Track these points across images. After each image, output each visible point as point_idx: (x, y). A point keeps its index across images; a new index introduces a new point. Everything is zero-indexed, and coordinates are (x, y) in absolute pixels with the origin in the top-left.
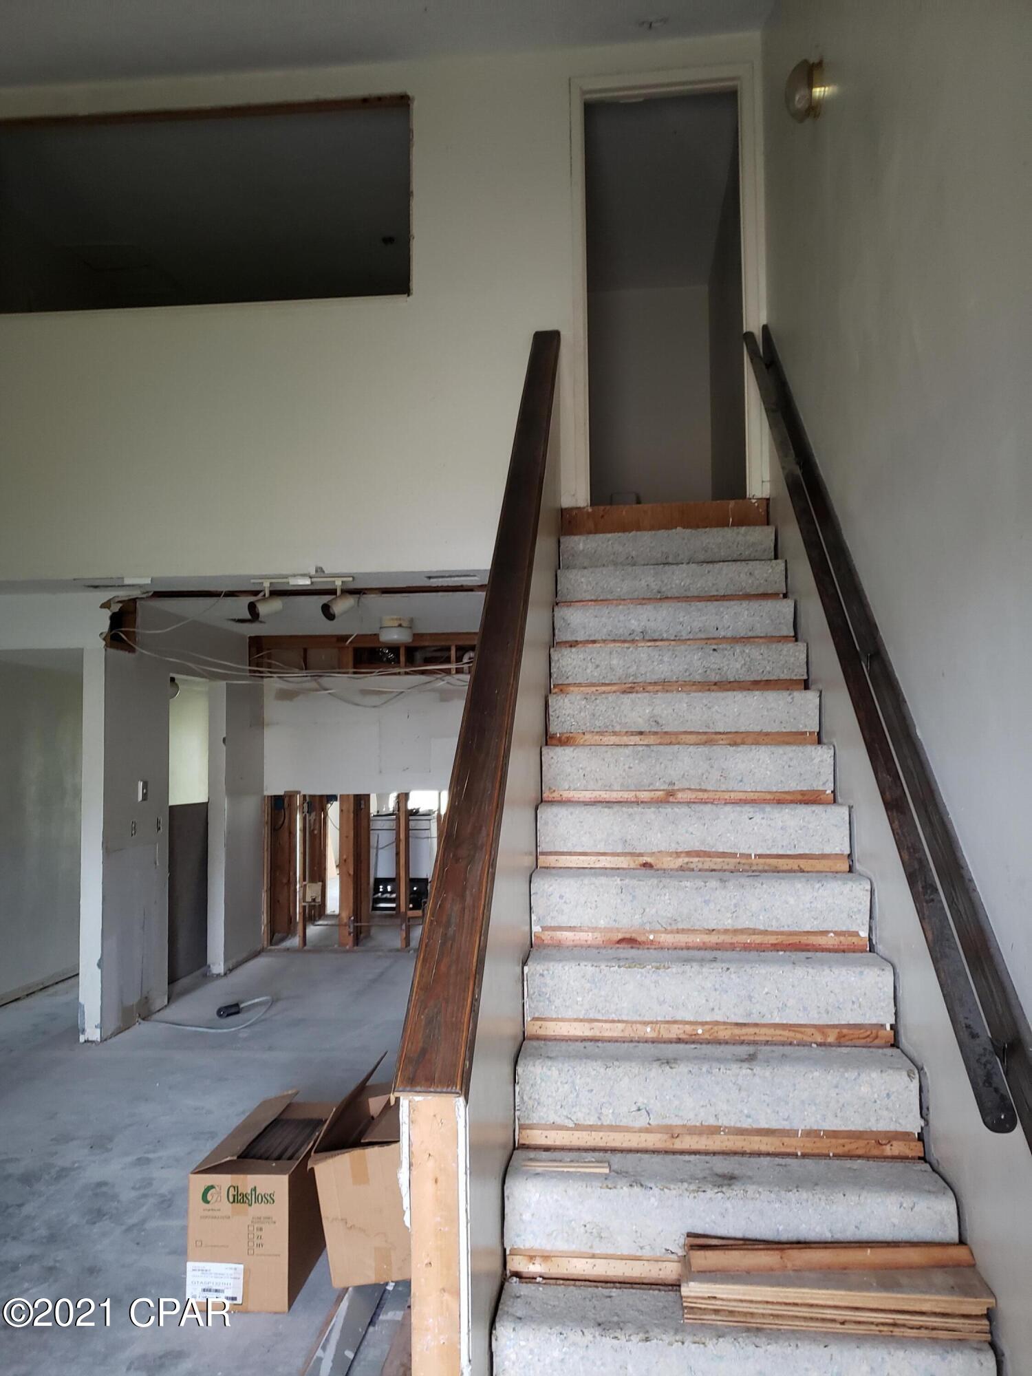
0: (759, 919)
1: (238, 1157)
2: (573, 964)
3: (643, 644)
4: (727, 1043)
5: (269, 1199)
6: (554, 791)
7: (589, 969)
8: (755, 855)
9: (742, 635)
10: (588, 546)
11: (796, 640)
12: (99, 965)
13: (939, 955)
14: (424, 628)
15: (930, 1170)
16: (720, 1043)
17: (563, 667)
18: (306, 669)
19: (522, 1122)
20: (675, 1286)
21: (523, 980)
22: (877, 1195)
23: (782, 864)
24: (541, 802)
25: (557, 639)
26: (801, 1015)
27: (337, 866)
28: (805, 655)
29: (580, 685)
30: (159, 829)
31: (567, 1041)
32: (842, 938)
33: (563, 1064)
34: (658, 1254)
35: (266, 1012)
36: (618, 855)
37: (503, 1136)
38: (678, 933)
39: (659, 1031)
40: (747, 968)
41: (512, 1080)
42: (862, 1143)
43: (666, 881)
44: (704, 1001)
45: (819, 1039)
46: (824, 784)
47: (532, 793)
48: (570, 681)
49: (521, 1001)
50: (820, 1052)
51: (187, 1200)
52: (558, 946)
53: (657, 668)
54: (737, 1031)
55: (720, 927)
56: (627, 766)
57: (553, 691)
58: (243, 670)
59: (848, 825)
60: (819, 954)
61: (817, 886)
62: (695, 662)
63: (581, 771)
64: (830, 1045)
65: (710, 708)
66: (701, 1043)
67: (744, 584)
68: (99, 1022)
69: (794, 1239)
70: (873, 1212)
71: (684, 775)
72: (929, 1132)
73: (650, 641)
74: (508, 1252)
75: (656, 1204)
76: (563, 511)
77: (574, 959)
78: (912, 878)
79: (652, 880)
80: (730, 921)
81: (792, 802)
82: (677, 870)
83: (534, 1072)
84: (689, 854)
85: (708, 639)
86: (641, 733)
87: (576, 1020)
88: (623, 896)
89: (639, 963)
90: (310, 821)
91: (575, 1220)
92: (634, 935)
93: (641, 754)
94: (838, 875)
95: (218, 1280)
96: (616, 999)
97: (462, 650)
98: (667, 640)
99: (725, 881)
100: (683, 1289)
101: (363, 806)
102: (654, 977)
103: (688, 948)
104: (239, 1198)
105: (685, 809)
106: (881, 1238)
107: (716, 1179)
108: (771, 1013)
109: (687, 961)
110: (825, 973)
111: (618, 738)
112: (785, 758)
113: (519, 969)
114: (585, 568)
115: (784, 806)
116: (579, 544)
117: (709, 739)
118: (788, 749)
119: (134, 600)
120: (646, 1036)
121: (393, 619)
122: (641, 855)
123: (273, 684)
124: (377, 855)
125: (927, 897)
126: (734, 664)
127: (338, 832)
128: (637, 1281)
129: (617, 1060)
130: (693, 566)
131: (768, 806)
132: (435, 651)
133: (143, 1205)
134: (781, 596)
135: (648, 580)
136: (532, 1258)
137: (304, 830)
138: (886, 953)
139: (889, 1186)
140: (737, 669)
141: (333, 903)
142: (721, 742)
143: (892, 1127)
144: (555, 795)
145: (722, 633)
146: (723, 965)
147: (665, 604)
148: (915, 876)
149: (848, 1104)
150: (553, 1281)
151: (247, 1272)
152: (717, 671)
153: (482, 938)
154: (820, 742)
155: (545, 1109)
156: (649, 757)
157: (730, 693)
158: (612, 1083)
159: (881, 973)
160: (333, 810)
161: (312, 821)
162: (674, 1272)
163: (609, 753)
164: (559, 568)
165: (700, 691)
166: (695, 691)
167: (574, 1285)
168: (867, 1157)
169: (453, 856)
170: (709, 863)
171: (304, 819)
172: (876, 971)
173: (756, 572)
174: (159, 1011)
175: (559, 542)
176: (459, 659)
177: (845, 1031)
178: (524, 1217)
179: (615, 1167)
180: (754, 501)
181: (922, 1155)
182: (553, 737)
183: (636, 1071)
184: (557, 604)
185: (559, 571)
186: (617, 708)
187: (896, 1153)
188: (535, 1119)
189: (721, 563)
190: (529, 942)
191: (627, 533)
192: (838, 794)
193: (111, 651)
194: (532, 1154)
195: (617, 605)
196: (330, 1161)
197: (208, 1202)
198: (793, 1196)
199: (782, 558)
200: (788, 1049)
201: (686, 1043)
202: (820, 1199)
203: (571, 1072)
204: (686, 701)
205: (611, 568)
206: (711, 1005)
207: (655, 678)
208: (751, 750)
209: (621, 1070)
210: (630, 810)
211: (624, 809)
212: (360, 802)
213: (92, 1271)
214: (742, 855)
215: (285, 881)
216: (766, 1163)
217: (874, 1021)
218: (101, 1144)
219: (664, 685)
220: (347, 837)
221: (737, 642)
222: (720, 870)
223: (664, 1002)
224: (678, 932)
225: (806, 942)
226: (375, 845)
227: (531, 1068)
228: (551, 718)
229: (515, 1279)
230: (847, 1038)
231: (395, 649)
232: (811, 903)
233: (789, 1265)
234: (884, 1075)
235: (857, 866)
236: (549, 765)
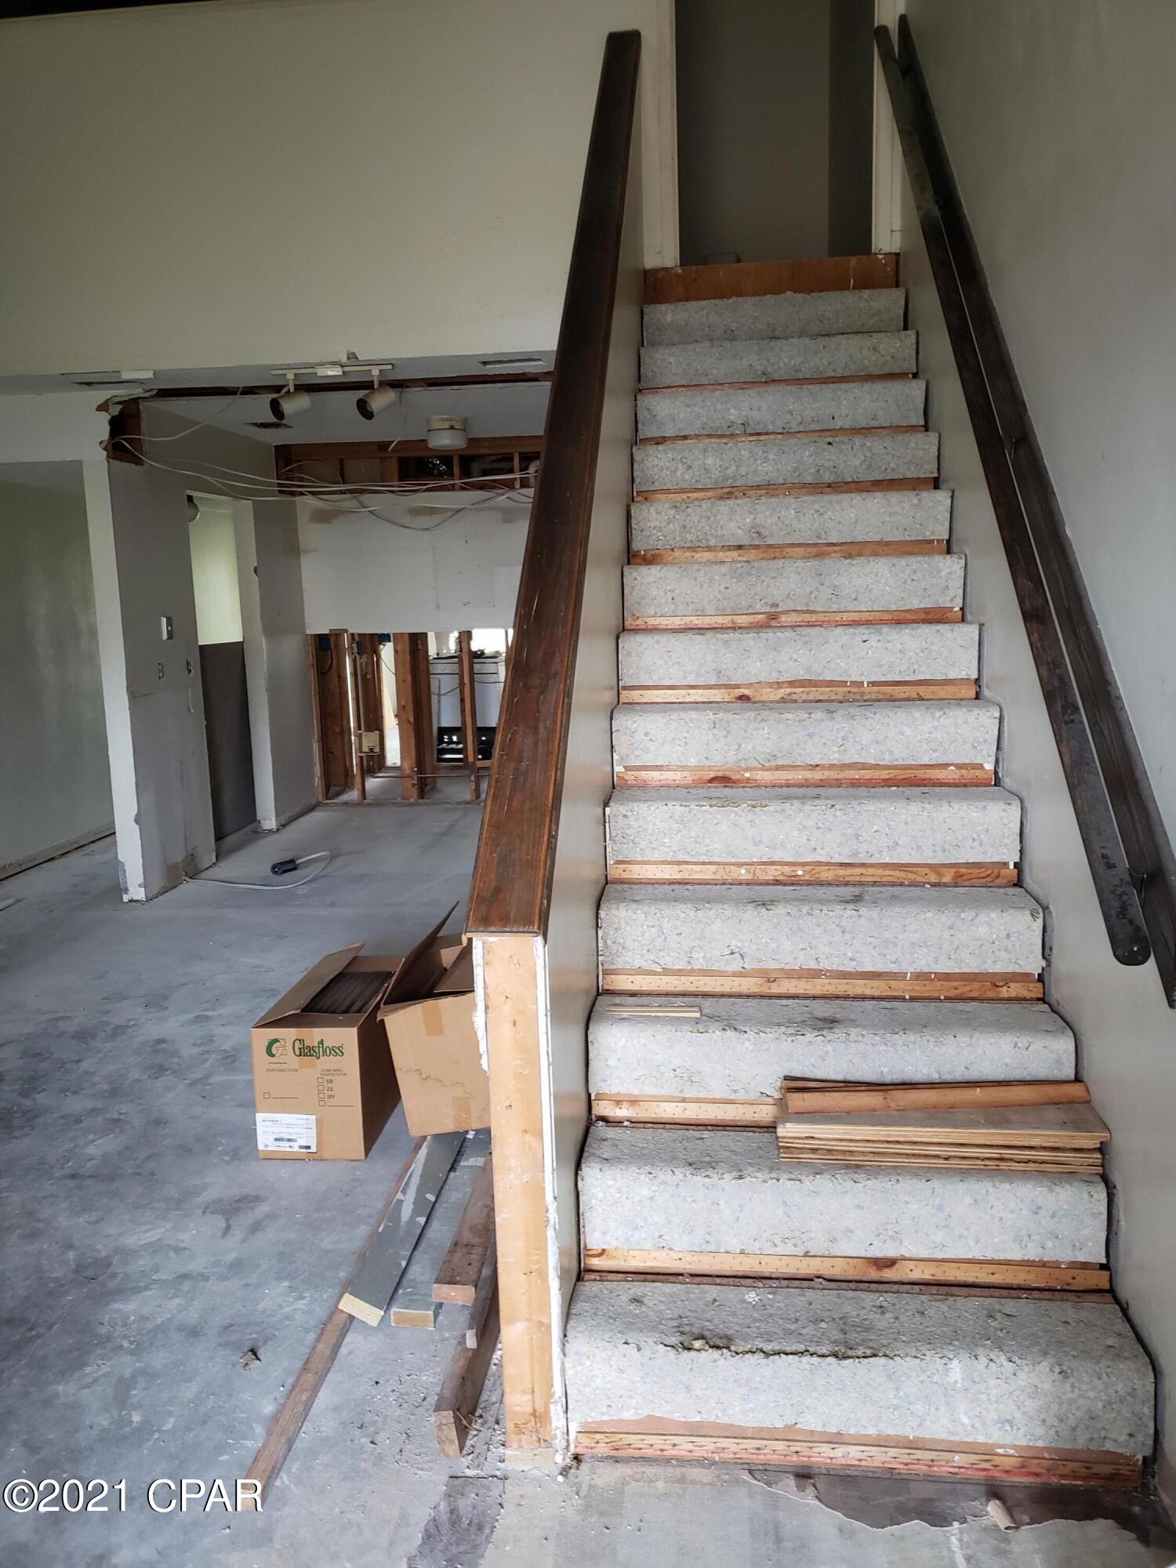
0: (870, 753)
1: (302, 1011)
2: (660, 804)
3: (744, 439)
4: (829, 884)
5: (338, 1051)
6: (638, 618)
7: (678, 809)
8: (868, 683)
9: (862, 425)
10: (679, 317)
11: (927, 430)
12: (137, 821)
13: (1076, 783)
14: (483, 430)
15: (1049, 1010)
16: (822, 885)
17: (648, 468)
18: (344, 483)
19: (606, 967)
20: (771, 1128)
21: (605, 822)
22: (990, 1035)
23: (898, 691)
24: (622, 629)
25: (641, 435)
26: (913, 854)
27: (396, 716)
28: (936, 448)
29: (668, 491)
30: (190, 671)
31: (653, 884)
32: (964, 772)
33: (650, 907)
34: (753, 1098)
35: (325, 867)
36: (711, 687)
37: (585, 983)
38: (777, 770)
39: (755, 874)
40: (854, 804)
41: (595, 926)
42: (976, 985)
43: (764, 714)
44: (805, 841)
45: (933, 878)
46: (952, 600)
47: (613, 622)
48: (657, 486)
49: (603, 844)
50: (934, 892)
51: (250, 1056)
52: (643, 786)
53: (760, 468)
54: (841, 872)
55: (825, 762)
56: (723, 586)
57: (635, 499)
58: (270, 484)
59: (977, 646)
60: (937, 789)
61: (938, 714)
62: (806, 459)
63: (669, 593)
64: (946, 885)
65: (822, 514)
66: (801, 885)
67: (866, 362)
68: (142, 881)
69: (899, 1081)
70: (985, 1053)
71: (789, 594)
72: (1050, 972)
73: (752, 435)
74: (593, 1098)
75: (751, 1048)
76: (646, 274)
77: (661, 798)
78: (1049, 697)
79: (749, 713)
80: (836, 755)
81: (914, 621)
82: (778, 702)
83: (616, 915)
84: (792, 684)
85: (822, 431)
86: (740, 547)
87: (663, 863)
88: (716, 731)
89: (734, 802)
90: (361, 663)
91: (663, 1065)
92: (728, 774)
93: (739, 571)
94: (963, 703)
95: (290, 1130)
96: (708, 841)
97: (527, 459)
98: (773, 433)
99: (832, 712)
100: (779, 1130)
101: (420, 647)
102: (750, 816)
103: (788, 786)
104: (306, 1051)
105: (789, 634)
106: (991, 1078)
107: (816, 1022)
108: (880, 852)
109: (786, 798)
110: (942, 809)
111: (714, 554)
112: (908, 571)
113: (600, 810)
114: (674, 345)
115: (903, 626)
116: (667, 314)
117: (819, 550)
118: (912, 560)
119: (136, 401)
120: (740, 877)
121: (443, 420)
122: (737, 686)
123: (307, 503)
124: (439, 702)
125: (1066, 718)
126: (851, 460)
127: (394, 676)
128: (731, 1123)
129: (708, 902)
130: (806, 340)
131: (885, 626)
132: (498, 461)
133: (206, 1060)
134: (911, 376)
135: (750, 359)
136: (618, 1103)
137: (355, 674)
138: (1014, 787)
139: (1002, 1026)
140: (856, 466)
141: (393, 753)
142: (834, 555)
143: (1010, 969)
144: (639, 622)
145: (839, 424)
146: (828, 801)
147: (772, 388)
148: (1055, 696)
149: (963, 946)
150: (642, 1125)
151: (319, 1123)
152: (832, 470)
153: (559, 772)
154: (949, 551)
155: (630, 954)
156: (749, 574)
157: (845, 496)
158: (702, 926)
159: (1008, 807)
160: (387, 652)
161: (364, 664)
162: (770, 1115)
163: (702, 571)
164: (643, 345)
165: (811, 494)
166: (805, 495)
167: (664, 1128)
168: (981, 1000)
169: (524, 686)
170: (815, 693)
171: (354, 661)
172: (1002, 805)
173: (881, 346)
174: (207, 869)
175: (642, 313)
176: (524, 468)
177: (963, 870)
178: (609, 1062)
179: (706, 1011)
180: (880, 257)
181: (1041, 996)
182: (636, 555)
183: (728, 913)
184: (640, 391)
185: (642, 350)
186: (712, 518)
187: (1013, 994)
188: (619, 964)
189: (840, 336)
190: (611, 783)
191: (725, 300)
192: (967, 611)
193: (115, 463)
194: (617, 1000)
195: (713, 391)
196: (401, 1012)
197: (273, 1056)
198: (899, 1039)
199: (913, 329)
200: (897, 890)
201: (785, 885)
202: (928, 1041)
203: (658, 915)
204: (794, 506)
205: (707, 344)
206: (813, 844)
207: (757, 480)
208: (869, 562)
209: (711, 913)
210: (726, 637)
211: (719, 635)
212: (417, 641)
213: (159, 1122)
214: (853, 683)
215: (337, 730)
216: (871, 1007)
217: (996, 859)
218: (156, 1002)
219: (769, 489)
220: (404, 681)
221: (856, 434)
222: (827, 701)
223: (760, 842)
224: (777, 768)
225: (922, 776)
226: (437, 692)
227: (614, 912)
228: (633, 531)
229: (601, 1123)
230: (964, 878)
231: (446, 458)
232: (930, 733)
233: (893, 1105)
234: (1005, 915)
235: (986, 692)
236: (632, 587)
